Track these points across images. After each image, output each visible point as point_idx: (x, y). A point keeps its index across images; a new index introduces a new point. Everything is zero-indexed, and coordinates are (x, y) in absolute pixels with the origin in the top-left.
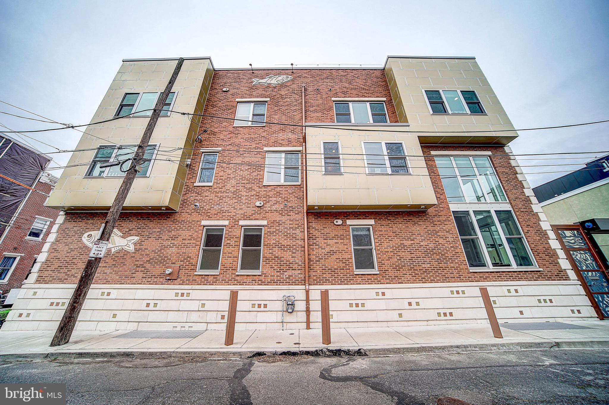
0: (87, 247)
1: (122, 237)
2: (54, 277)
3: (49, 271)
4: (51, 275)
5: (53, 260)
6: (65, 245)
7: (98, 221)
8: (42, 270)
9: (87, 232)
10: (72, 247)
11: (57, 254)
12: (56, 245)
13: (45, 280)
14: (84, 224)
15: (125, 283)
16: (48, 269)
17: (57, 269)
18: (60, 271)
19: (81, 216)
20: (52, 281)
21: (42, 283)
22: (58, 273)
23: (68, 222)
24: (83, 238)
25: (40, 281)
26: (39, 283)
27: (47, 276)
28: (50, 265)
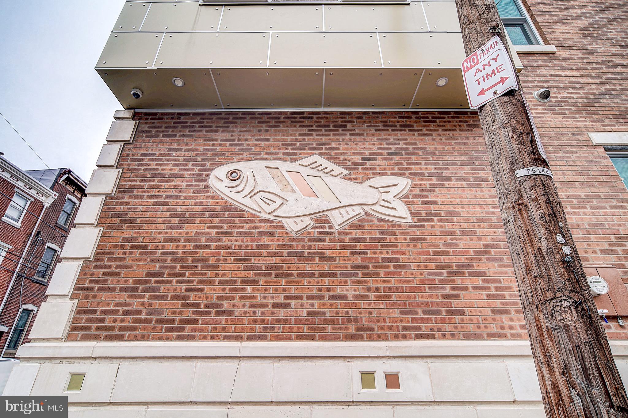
0: (235, 209)
1: (350, 179)
2: (140, 312)
3: (114, 289)
4: (127, 305)
5: (124, 253)
6: (155, 204)
7: (247, 136)
8: (87, 289)
9: (221, 164)
10: (179, 210)
11: (132, 233)
12: (122, 203)
13: (106, 324)
14: (202, 142)
15: (437, 333)
16: (111, 282)
17: (146, 282)
18: (158, 290)
19: (186, 123)
20: (134, 329)
21: (96, 338)
22: (151, 298)
23: (147, 137)
24: (212, 181)
25: (88, 328)
26: (85, 338)
27: (111, 307)
28: (113, 270)
